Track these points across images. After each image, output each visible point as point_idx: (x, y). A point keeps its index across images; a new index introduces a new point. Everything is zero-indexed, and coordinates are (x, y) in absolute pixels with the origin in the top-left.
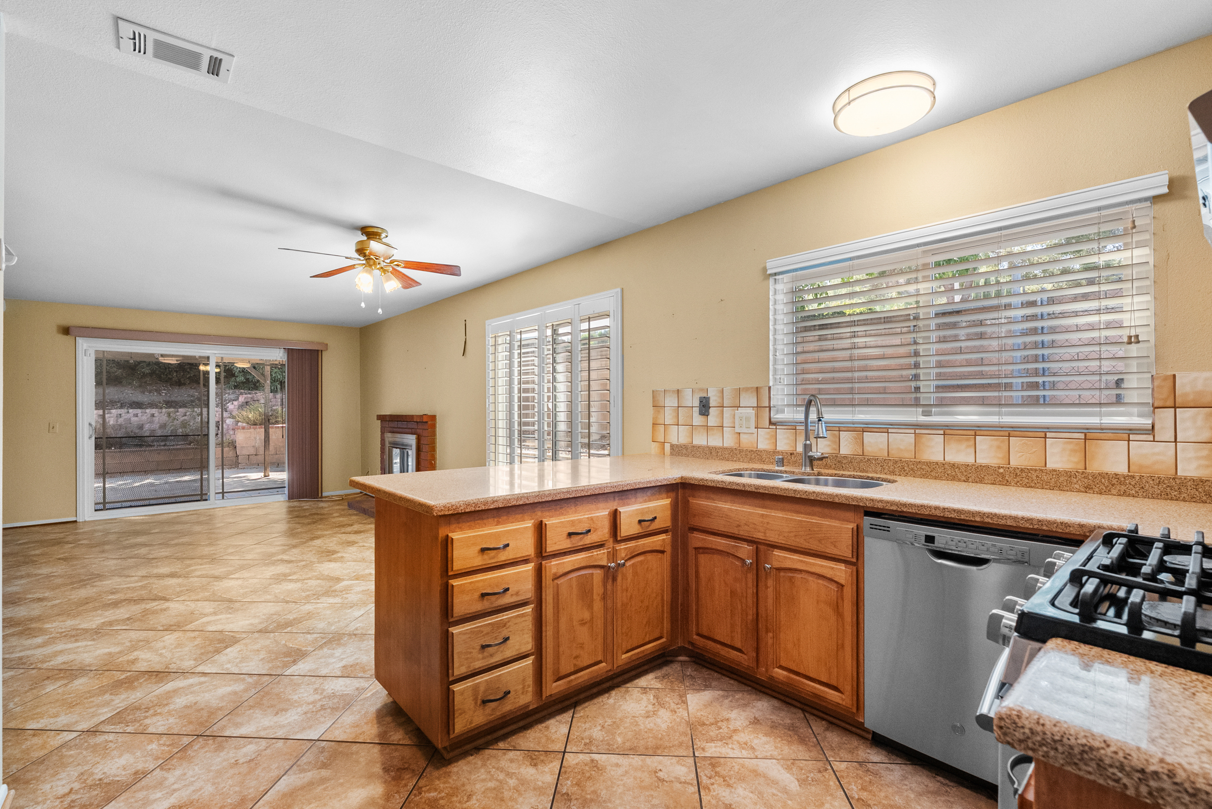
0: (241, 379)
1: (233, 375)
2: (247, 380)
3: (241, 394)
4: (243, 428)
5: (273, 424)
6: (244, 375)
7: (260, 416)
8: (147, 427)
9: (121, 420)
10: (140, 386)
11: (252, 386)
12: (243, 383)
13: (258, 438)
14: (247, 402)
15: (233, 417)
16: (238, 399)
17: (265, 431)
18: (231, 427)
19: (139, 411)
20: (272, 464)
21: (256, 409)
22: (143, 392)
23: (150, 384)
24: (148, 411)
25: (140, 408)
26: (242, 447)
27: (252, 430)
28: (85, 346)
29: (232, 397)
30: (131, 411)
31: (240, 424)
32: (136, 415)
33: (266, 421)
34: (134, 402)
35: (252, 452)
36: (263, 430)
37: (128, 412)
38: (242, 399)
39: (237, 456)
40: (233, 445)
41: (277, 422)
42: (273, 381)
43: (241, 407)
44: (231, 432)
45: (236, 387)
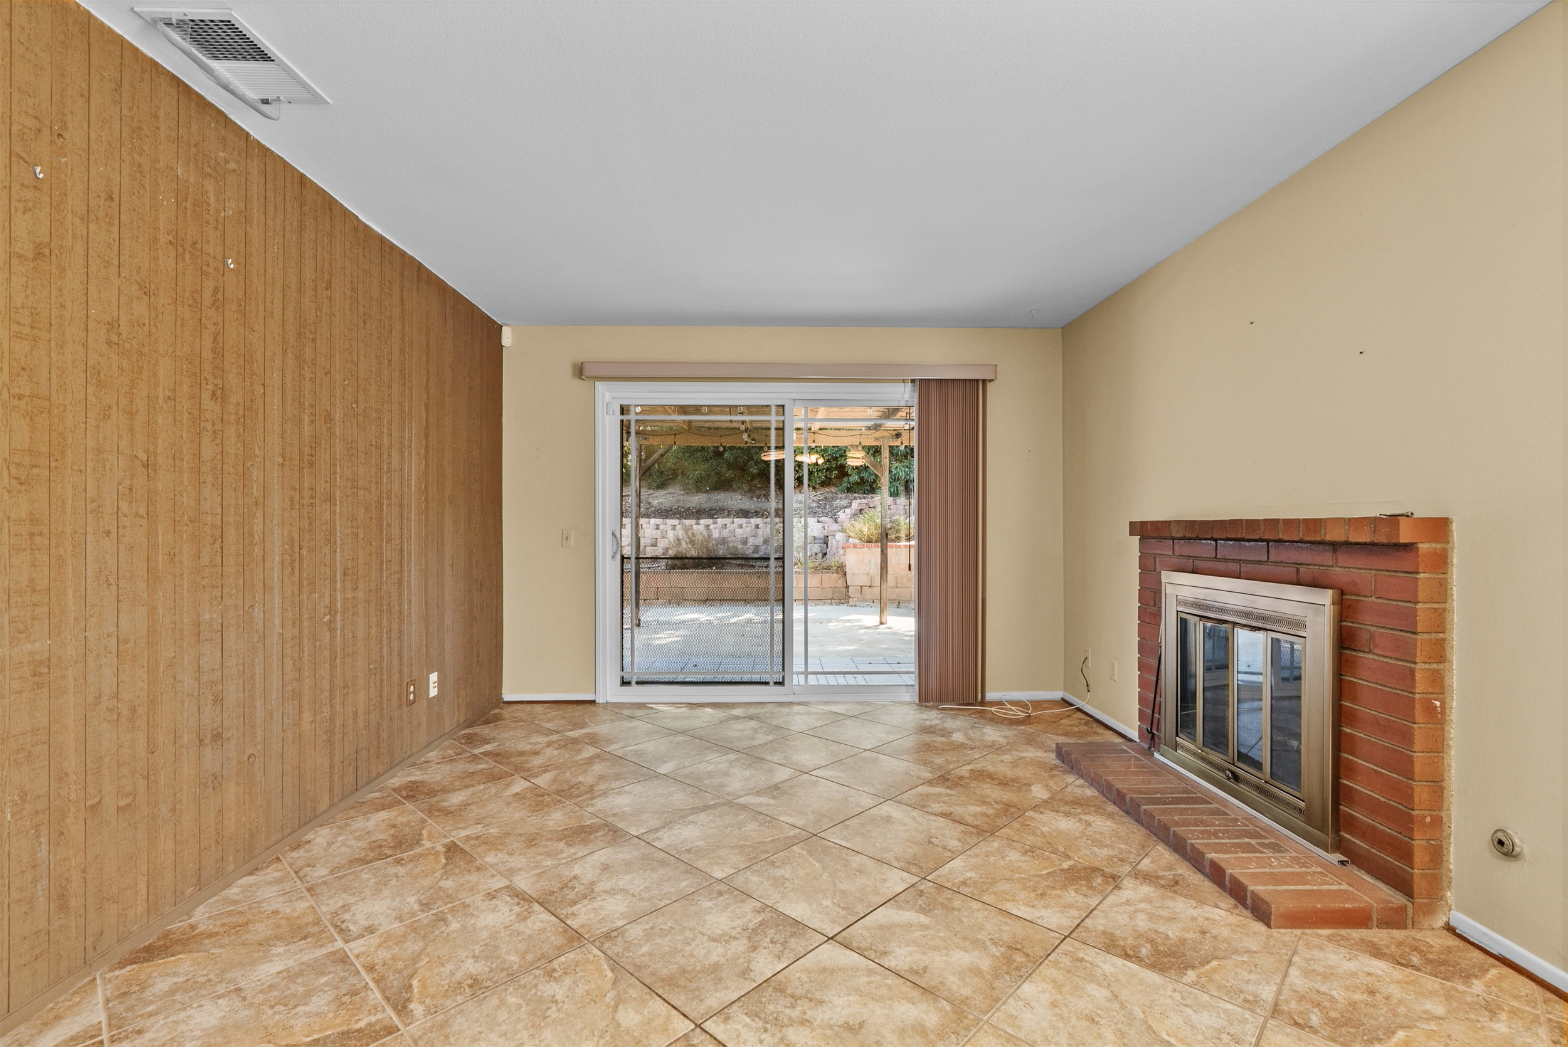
0: (855, 478)
1: (847, 475)
2: (862, 479)
3: (855, 498)
4: (855, 546)
5: (892, 541)
6: (859, 473)
7: (876, 529)
8: (751, 541)
9: (725, 533)
10: (750, 490)
11: (868, 488)
12: (857, 484)
13: (873, 561)
14: (861, 510)
15: (843, 530)
16: (850, 506)
17: (882, 551)
18: (841, 545)
19: (743, 521)
20: (892, 601)
21: (872, 519)
22: (751, 498)
23: (760, 488)
24: (752, 520)
25: (746, 517)
26: (853, 574)
27: (865, 550)
28: (608, 396)
29: (844, 502)
30: (736, 520)
31: (851, 540)
32: (741, 526)
33: (884, 537)
34: (741, 510)
35: (866, 582)
36: (879, 550)
37: (733, 523)
38: (855, 505)
39: (847, 587)
40: (841, 570)
41: (898, 539)
42: (894, 479)
43: (854, 516)
44: (841, 552)
45: (849, 490)
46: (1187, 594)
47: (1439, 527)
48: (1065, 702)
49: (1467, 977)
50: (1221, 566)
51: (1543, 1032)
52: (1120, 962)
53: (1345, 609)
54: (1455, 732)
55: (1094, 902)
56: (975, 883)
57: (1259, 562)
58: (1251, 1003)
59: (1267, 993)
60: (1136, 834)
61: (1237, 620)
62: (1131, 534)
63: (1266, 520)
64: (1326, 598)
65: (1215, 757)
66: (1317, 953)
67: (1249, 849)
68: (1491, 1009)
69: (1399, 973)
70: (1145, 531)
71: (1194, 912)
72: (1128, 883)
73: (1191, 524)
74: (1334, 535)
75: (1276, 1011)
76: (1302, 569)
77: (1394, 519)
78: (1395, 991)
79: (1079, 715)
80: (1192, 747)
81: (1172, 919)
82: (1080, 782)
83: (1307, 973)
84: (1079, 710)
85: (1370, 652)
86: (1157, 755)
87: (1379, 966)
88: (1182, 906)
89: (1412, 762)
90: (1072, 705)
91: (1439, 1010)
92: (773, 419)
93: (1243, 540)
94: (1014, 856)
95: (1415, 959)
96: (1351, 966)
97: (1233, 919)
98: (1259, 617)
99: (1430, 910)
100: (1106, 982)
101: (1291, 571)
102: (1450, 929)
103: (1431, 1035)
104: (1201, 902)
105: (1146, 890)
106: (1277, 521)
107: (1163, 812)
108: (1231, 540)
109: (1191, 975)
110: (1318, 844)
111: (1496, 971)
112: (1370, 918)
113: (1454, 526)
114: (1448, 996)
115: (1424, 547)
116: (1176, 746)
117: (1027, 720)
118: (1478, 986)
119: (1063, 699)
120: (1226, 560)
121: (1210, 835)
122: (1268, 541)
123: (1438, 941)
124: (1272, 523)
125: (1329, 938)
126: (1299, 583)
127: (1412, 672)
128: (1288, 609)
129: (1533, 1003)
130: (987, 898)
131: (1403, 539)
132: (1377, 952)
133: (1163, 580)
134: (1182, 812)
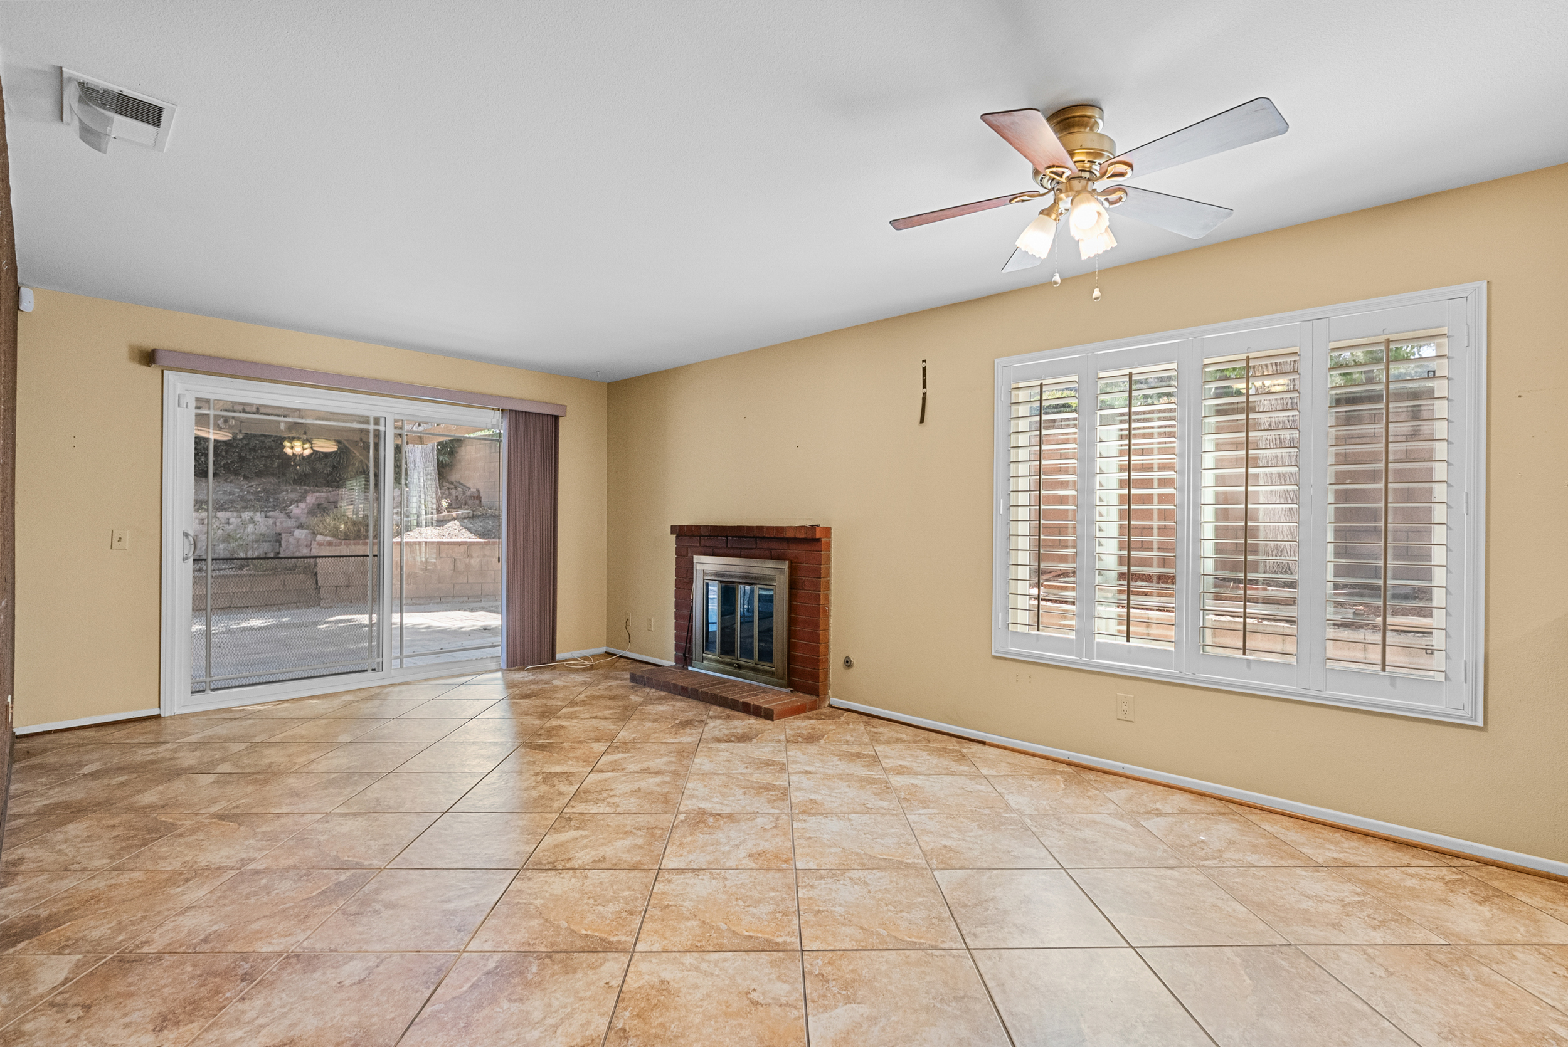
46: (709, 568)
47: (828, 530)
48: (608, 654)
49: (839, 718)
50: (731, 551)
51: (862, 724)
52: (726, 744)
53: (793, 570)
54: (832, 620)
55: (701, 730)
56: (639, 738)
57: (751, 549)
58: (779, 741)
59: (782, 737)
60: (701, 705)
61: (740, 581)
62: (672, 534)
63: (757, 527)
64: (785, 566)
65: (727, 659)
66: (792, 724)
67: (756, 695)
68: (848, 723)
69: (819, 722)
70: (681, 532)
71: (743, 724)
72: (708, 721)
73: (714, 528)
74: (790, 534)
75: (787, 741)
76: (773, 551)
77: (813, 527)
78: (820, 727)
79: (622, 660)
80: (713, 657)
81: (736, 727)
82: (653, 690)
83: (792, 730)
84: (621, 657)
85: (803, 589)
86: (690, 668)
87: (813, 722)
88: (736, 723)
89: (819, 636)
90: (615, 655)
91: (834, 727)
92: (372, 427)
93: (743, 537)
94: (649, 724)
95: (823, 717)
96: (805, 724)
97: (758, 722)
98: (752, 578)
99: (824, 700)
100: (724, 750)
101: (767, 553)
102: (830, 706)
103: (834, 733)
104: (744, 720)
105: (719, 722)
106: (762, 527)
107: (710, 690)
108: (736, 537)
109: (754, 741)
110: (781, 686)
111: (846, 714)
112: (805, 708)
113: (832, 531)
114: (835, 723)
115: (823, 540)
116: (703, 659)
117: (592, 668)
118: (842, 719)
119: (606, 652)
120: (733, 548)
121: (736, 694)
122: (756, 537)
123: (827, 710)
124: (760, 528)
125: (794, 719)
126: (772, 559)
127: (819, 595)
128: (767, 572)
129: (858, 719)
130: (651, 741)
131: (817, 537)
132: (810, 718)
133: (695, 561)
134: (718, 688)
